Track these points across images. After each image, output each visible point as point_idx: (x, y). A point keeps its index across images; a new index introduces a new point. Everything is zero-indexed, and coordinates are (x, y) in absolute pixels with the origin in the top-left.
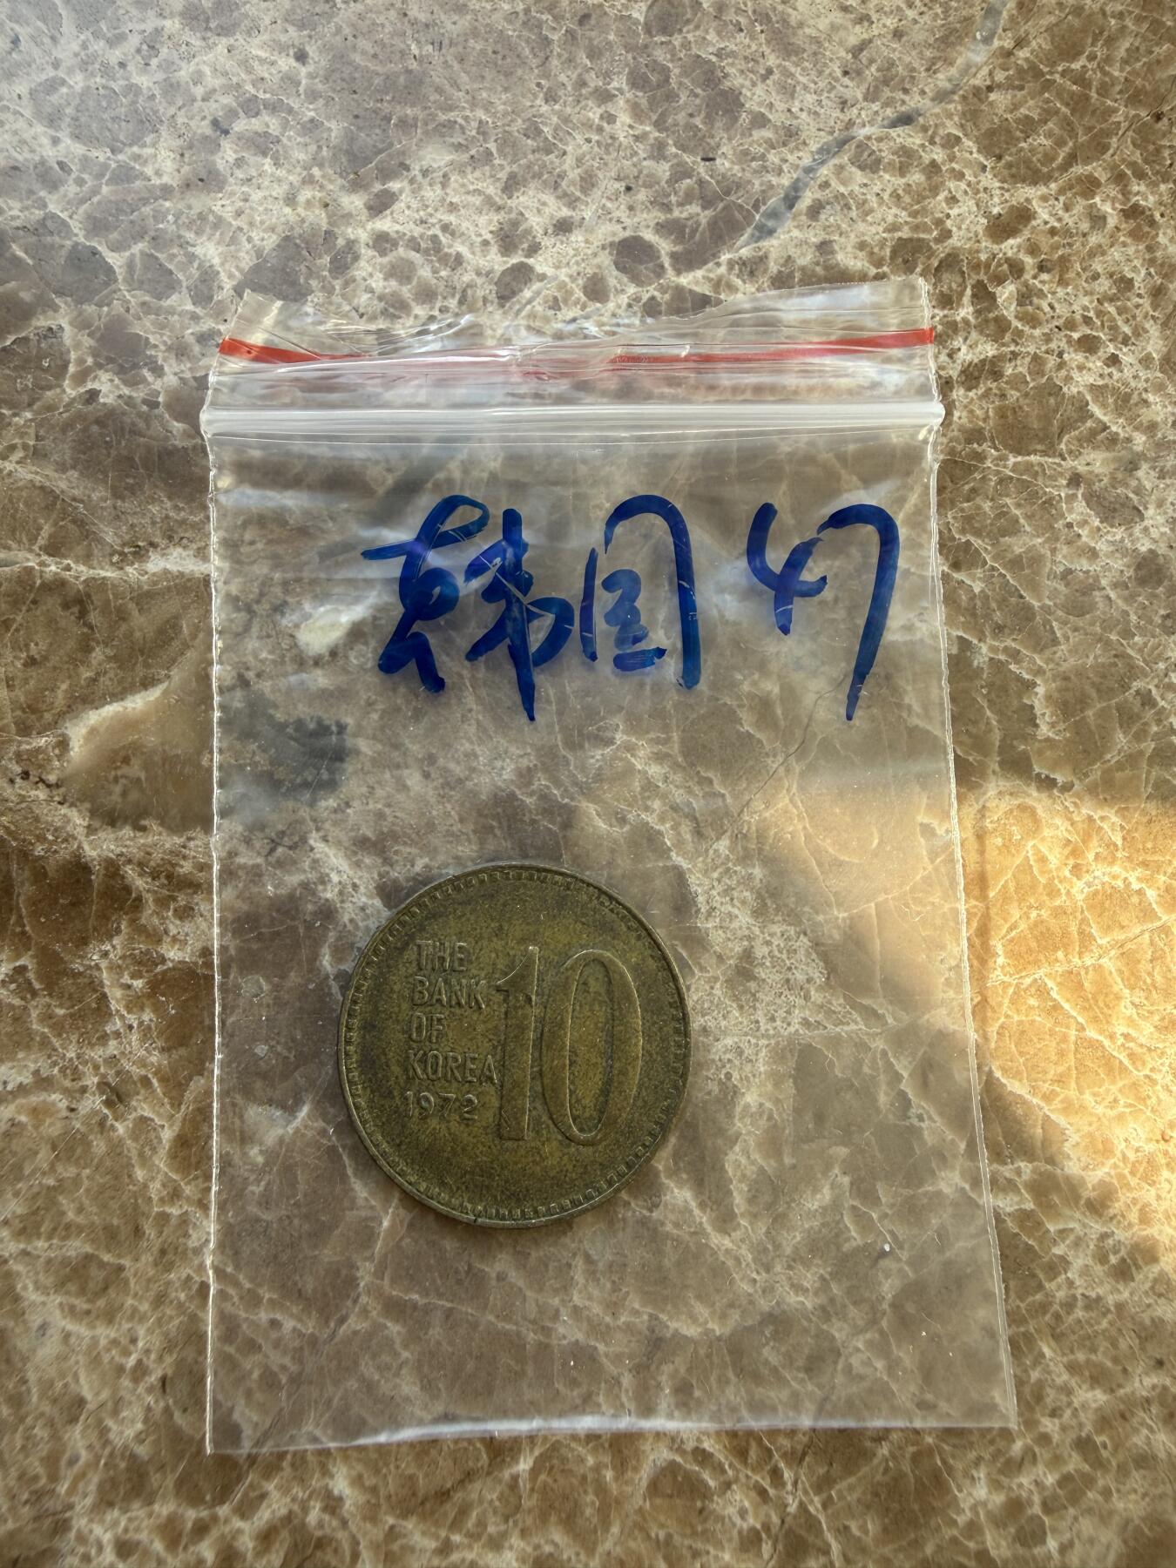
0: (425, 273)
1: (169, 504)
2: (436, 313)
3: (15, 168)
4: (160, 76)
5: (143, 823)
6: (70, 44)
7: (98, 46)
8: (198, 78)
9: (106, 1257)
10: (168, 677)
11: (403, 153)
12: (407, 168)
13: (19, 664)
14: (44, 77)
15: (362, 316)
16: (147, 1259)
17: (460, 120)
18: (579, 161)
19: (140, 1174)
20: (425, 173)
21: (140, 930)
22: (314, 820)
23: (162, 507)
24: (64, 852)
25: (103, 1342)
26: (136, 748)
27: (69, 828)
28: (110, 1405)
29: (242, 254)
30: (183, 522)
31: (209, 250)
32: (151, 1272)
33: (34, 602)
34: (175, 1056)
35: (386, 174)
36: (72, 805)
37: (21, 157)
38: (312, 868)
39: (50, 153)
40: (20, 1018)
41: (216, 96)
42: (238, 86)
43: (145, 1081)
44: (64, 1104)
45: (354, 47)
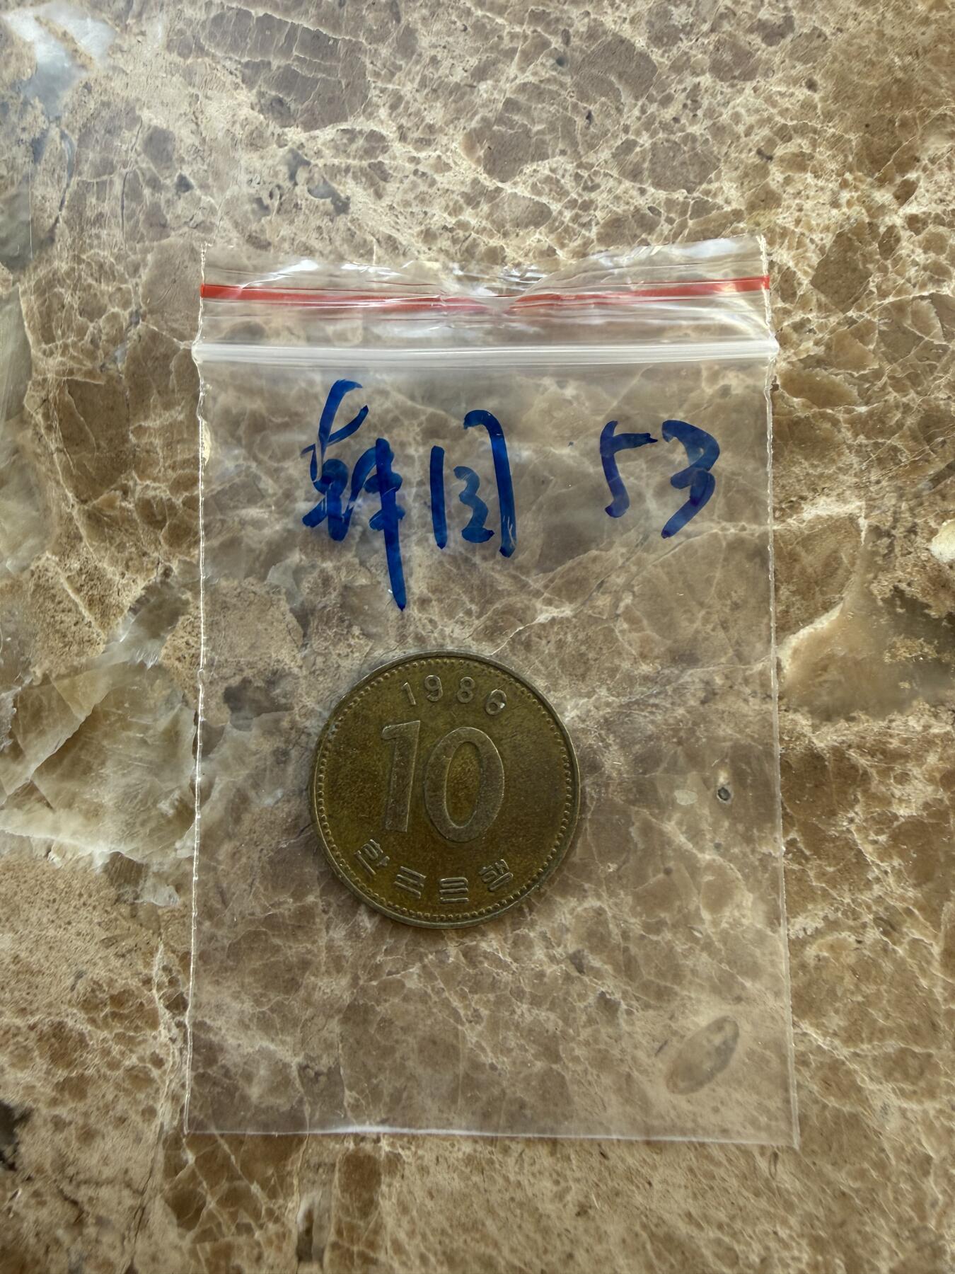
1: (806, 464)
3: (618, 220)
4: (708, 123)
5: (854, 714)
6: (632, 114)
7: (652, 108)
8: (736, 118)
9: (917, 1049)
10: (842, 599)
11: (910, 148)
12: (918, 160)
13: (727, 610)
14: (619, 142)
15: (914, 286)
17: (949, 113)
19: (924, 983)
20: (933, 161)
21: (872, 798)
23: (802, 467)
24: (799, 748)
25: (932, 1113)
26: (831, 657)
27: (798, 728)
29: (809, 254)
30: (821, 476)
31: (784, 256)
33: (726, 559)
34: (926, 888)
35: (903, 167)
36: (796, 711)
37: (620, 209)
39: (641, 202)
40: (801, 879)
41: (756, 130)
42: (770, 119)
43: (909, 912)
44: (852, 939)
45: (850, 69)
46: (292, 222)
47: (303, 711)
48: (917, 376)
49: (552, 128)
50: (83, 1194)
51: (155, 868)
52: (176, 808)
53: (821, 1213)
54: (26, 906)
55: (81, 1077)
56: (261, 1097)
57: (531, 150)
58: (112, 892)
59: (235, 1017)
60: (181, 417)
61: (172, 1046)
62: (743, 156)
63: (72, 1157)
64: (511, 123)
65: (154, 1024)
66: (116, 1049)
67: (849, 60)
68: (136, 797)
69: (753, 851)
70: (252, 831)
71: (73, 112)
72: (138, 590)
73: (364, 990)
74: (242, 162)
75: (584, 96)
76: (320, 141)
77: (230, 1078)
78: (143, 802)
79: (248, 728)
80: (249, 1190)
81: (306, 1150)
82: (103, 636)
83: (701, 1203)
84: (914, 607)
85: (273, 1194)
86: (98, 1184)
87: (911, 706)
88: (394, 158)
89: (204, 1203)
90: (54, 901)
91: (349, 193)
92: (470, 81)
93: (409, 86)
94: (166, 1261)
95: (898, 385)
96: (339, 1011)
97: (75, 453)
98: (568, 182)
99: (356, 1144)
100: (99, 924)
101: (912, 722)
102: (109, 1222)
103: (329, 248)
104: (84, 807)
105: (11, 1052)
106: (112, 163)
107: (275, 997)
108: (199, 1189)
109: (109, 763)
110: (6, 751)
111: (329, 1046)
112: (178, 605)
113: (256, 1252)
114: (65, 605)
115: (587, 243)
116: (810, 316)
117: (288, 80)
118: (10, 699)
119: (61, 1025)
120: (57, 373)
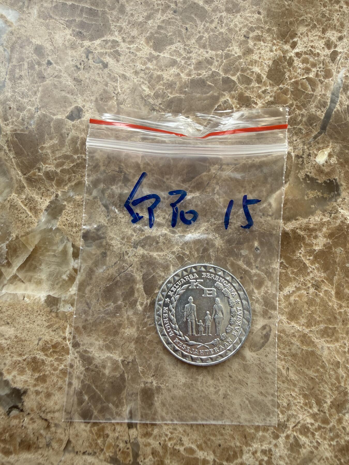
0: (311, 60)
2: (318, 69)
3: (200, 62)
4: (227, 28)
5: (297, 218)
6: (201, 27)
7: (208, 25)
8: (236, 25)
9: (331, 326)
10: (289, 180)
11: (294, 31)
12: (297, 34)
13: (251, 188)
14: (198, 37)
15: (300, 75)
16: (340, 324)
17: (305, 18)
18: (338, 20)
19: (330, 304)
20: (301, 34)
21: (306, 245)
22: (338, 205)
24: (281, 231)
25: (338, 347)
26: (287, 200)
27: (279, 225)
28: (346, 361)
29: (265, 68)
31: (256, 69)
32: (343, 327)
33: (249, 171)
34: (327, 272)
35: (292, 37)
36: (278, 219)
37: (200, 58)
38: (342, 217)
39: (207, 56)
40: (286, 275)
41: (242, 29)
42: (247, 25)
43: (323, 281)
44: (305, 292)
45: (271, 7)
46: (89, 72)
47: (110, 238)
48: (305, 104)
49: (175, 34)
50: (49, 417)
51: (63, 299)
52: (68, 277)
53: (305, 386)
54: (18, 318)
55: (44, 375)
56: (109, 373)
57: (169, 42)
58: (49, 309)
59: (97, 347)
60: (57, 142)
61: (75, 360)
62: (239, 38)
63: (43, 404)
64: (160, 33)
65: (68, 353)
66: (56, 364)
67: (270, 4)
68: (54, 275)
69: (269, 267)
70: (96, 282)
71: (8, 42)
72: (47, 203)
73: (141, 332)
74: (69, 54)
75: (184, 23)
76: (96, 44)
77: (98, 368)
78: (57, 276)
79: (91, 246)
80: (108, 406)
81: (127, 389)
82: (36, 220)
83: (265, 388)
84: (313, 180)
85: (117, 406)
86: (54, 412)
87: (315, 213)
88: (122, 48)
89: (93, 413)
90: (28, 315)
91: (107, 61)
92: (145, 21)
93: (124, 24)
94: (81, 436)
95: (298, 108)
96: (133, 340)
97: (20, 158)
98: (182, 51)
99: (145, 385)
100: (45, 321)
101: (317, 218)
102: (59, 425)
103: (102, 80)
104: (35, 280)
105: (18, 370)
106: (23, 58)
107: (111, 338)
108: (91, 409)
109: (43, 264)
110: (5, 264)
111: (131, 352)
112: (62, 206)
113: (113, 427)
114: (22, 211)
115: (190, 71)
116: (267, 88)
117: (82, 25)
118: (5, 246)
119: (35, 358)
120: (11, 131)
